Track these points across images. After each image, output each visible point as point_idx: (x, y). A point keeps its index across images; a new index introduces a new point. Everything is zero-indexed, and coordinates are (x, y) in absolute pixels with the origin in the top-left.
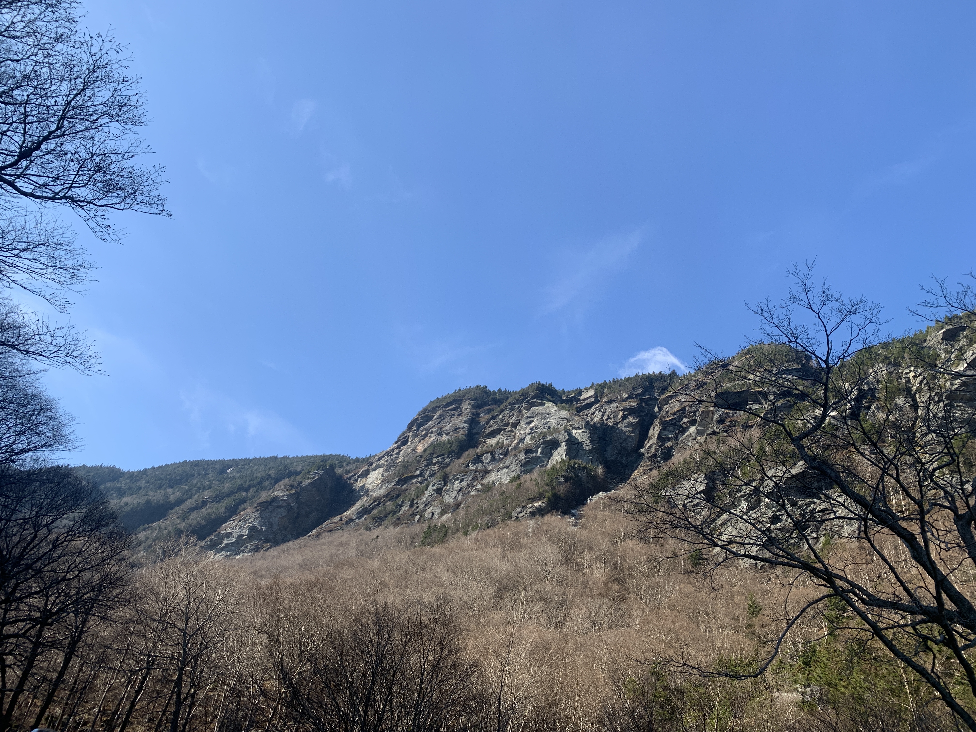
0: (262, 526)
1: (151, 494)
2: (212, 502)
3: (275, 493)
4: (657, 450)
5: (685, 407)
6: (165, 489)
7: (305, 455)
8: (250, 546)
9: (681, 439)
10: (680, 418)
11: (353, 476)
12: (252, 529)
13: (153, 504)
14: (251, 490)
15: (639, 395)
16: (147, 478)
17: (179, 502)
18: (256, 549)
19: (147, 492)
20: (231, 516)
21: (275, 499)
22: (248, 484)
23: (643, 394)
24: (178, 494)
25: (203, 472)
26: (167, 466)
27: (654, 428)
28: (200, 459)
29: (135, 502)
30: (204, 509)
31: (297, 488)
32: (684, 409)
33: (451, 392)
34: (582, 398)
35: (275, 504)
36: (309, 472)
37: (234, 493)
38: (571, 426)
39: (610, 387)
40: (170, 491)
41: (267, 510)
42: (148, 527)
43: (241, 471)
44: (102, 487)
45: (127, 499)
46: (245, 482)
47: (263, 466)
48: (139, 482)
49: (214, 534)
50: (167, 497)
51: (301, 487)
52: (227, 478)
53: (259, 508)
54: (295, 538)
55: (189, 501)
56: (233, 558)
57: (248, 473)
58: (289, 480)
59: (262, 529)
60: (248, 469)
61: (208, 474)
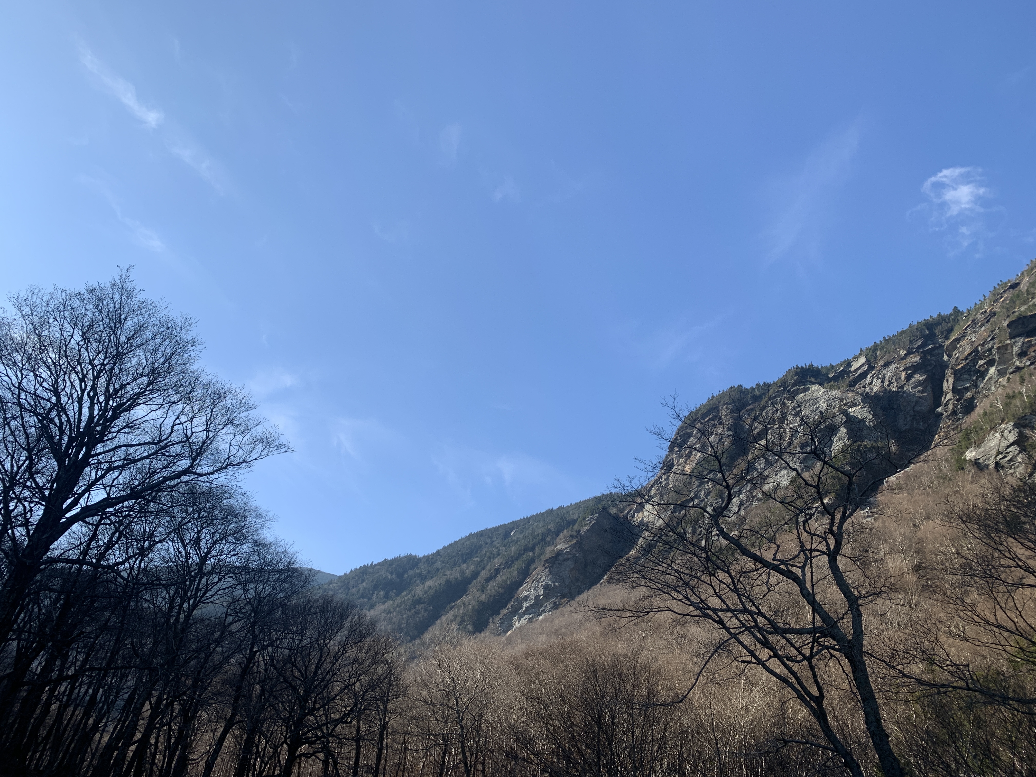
0: (554, 582)
1: (448, 573)
2: (504, 568)
3: (558, 547)
4: (955, 406)
5: (977, 348)
6: (460, 566)
8: (548, 604)
9: (982, 386)
10: (975, 362)
11: (629, 513)
12: (546, 587)
13: (453, 583)
14: (537, 549)
15: (919, 347)
16: (441, 559)
17: (475, 575)
18: (555, 607)
19: (444, 571)
20: (525, 578)
21: (559, 553)
22: (531, 543)
23: (924, 344)
24: (472, 567)
25: (489, 541)
26: (456, 542)
27: (947, 381)
28: (483, 529)
29: (436, 584)
30: (499, 576)
31: (577, 537)
32: (976, 350)
33: (704, 402)
34: (853, 369)
35: (560, 558)
36: (584, 519)
37: (521, 554)
38: (845, 404)
39: (883, 348)
40: (464, 566)
41: (555, 566)
42: (454, 605)
43: (523, 531)
44: (406, 576)
45: (429, 583)
46: (529, 542)
47: (541, 522)
48: (436, 564)
49: (513, 600)
50: (462, 572)
51: (581, 536)
52: (512, 541)
53: (547, 565)
54: (589, 588)
55: (483, 572)
56: (536, 620)
57: (530, 532)
58: (568, 531)
59: (555, 585)
60: (529, 528)
61: (494, 542)
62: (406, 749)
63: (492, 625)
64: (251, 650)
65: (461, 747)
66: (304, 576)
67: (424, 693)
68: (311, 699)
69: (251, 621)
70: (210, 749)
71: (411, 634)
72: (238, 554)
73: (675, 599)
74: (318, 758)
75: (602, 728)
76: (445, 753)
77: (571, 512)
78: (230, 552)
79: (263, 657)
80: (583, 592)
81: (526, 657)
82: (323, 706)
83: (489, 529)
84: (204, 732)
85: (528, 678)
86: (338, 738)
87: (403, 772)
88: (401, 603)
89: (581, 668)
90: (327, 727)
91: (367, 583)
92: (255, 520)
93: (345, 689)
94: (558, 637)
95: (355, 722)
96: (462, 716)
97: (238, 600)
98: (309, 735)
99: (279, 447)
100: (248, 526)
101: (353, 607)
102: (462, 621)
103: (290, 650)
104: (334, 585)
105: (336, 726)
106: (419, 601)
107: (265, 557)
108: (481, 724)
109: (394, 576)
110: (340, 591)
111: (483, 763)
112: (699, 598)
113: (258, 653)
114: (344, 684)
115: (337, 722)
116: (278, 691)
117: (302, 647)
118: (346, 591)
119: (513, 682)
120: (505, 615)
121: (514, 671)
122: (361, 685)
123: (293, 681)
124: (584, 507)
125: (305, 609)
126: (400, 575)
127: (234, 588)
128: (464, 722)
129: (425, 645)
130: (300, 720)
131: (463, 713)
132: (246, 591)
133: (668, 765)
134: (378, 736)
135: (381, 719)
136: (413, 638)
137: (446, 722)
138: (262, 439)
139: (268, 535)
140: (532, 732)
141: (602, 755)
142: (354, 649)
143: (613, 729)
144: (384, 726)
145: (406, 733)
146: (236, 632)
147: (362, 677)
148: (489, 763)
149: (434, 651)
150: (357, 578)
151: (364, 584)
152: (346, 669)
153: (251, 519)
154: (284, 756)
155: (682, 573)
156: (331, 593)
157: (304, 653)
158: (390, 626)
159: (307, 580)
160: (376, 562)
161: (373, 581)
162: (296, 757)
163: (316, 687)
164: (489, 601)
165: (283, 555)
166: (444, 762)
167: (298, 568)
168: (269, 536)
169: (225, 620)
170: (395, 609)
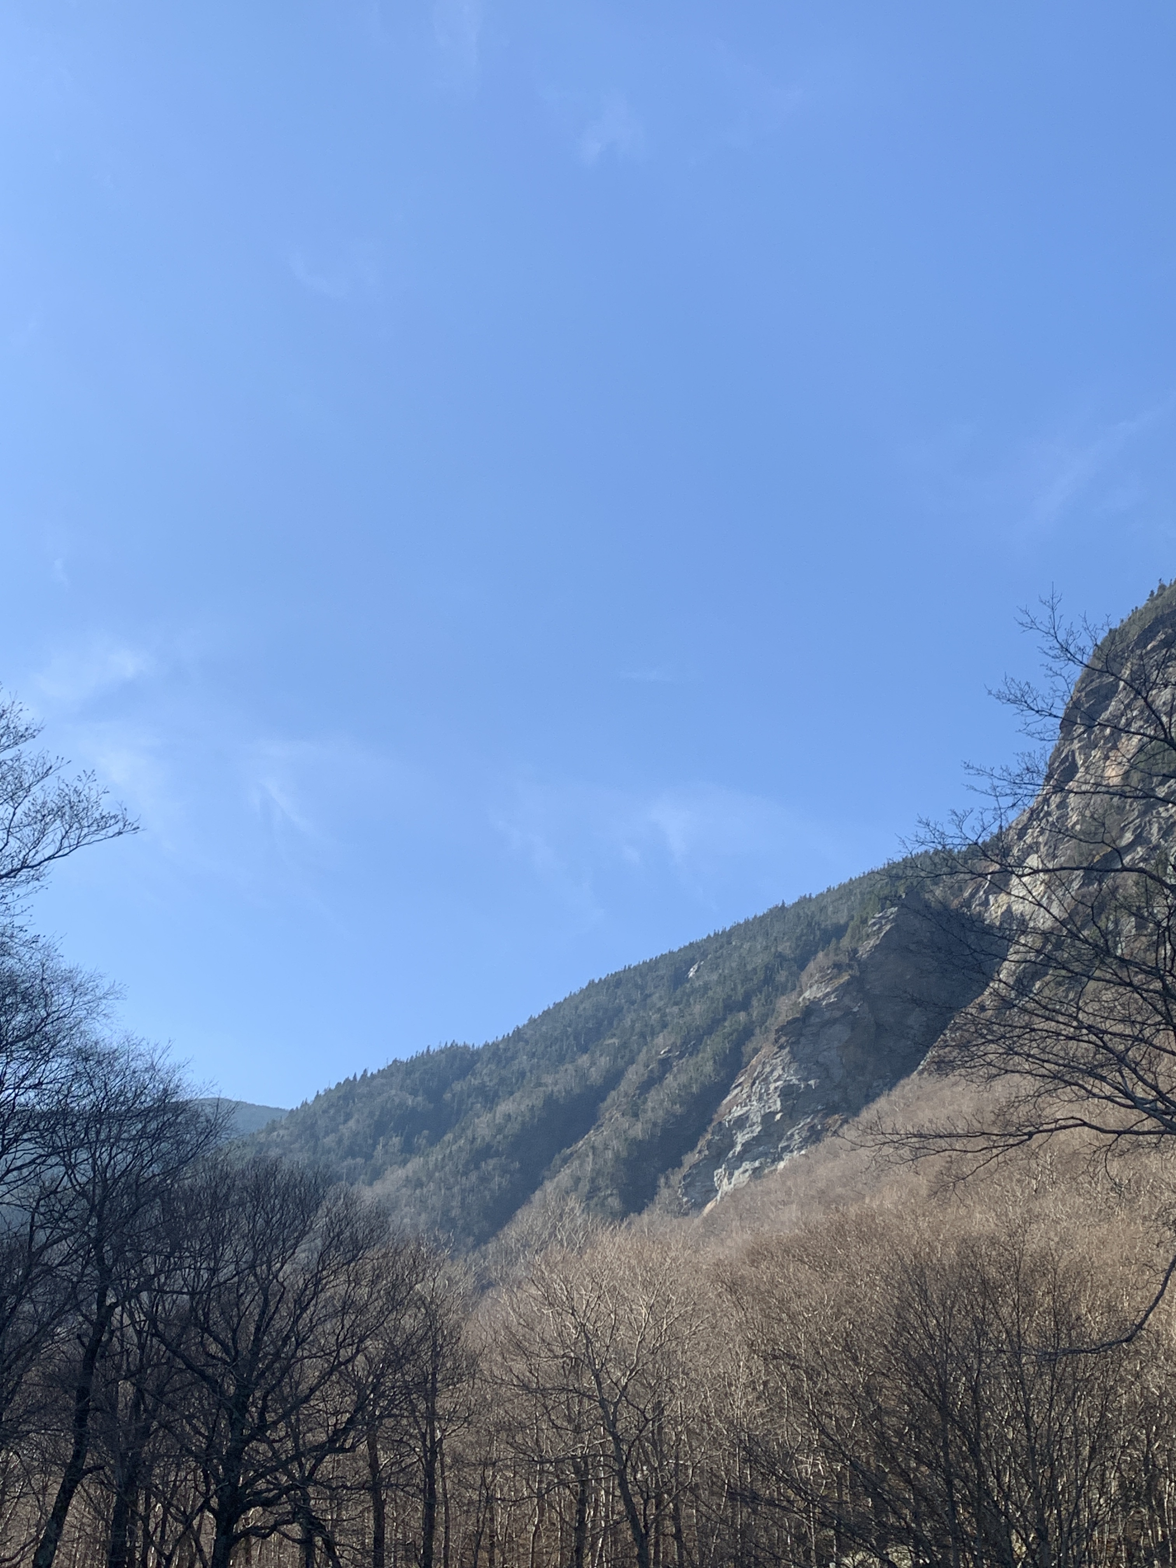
0: (806, 1080)
1: (548, 1079)
2: (680, 1057)
3: (807, 994)
6: (573, 1060)
7: (846, 880)
8: (797, 1133)
11: (972, 896)
12: (787, 1092)
13: (562, 1101)
14: (755, 1003)
16: (528, 1048)
17: (613, 1079)
18: (814, 1136)
19: (538, 1078)
20: (732, 1077)
21: (811, 1009)
22: (741, 990)
24: (604, 1061)
25: (637, 996)
26: (558, 1006)
28: (620, 968)
29: (523, 1107)
30: (670, 1078)
31: (850, 966)
35: (814, 1020)
36: (864, 921)
37: (719, 1020)
40: (584, 1060)
41: (803, 1040)
42: (571, 1154)
43: (718, 966)
44: (448, 1096)
45: (505, 1107)
46: (734, 989)
47: (760, 939)
48: (516, 1062)
49: (710, 1129)
50: (582, 1076)
51: (859, 962)
52: (694, 991)
53: (783, 1039)
54: (891, 1086)
55: (632, 1069)
56: (771, 1172)
57: (734, 965)
58: (827, 955)
59: (808, 1086)
60: (730, 955)
61: (650, 996)
62: (490, 1500)
63: (664, 1193)
64: (101, 1302)
65: (619, 1485)
66: (202, 1119)
67: (519, 1366)
68: (254, 1404)
69: (92, 1235)
70: (39, 1534)
71: (476, 1231)
72: (41, 1083)
73: (1094, 1095)
74: (286, 1536)
75: (950, 1415)
76: (582, 1502)
77: (830, 909)
78: (24, 1078)
79: (131, 1316)
80: (878, 1095)
81: (753, 1261)
82: (285, 1416)
83: (635, 968)
84: (18, 1497)
85: (762, 1310)
86: (330, 1488)
87: (491, 1552)
88: (443, 1159)
89: (886, 1279)
90: (301, 1466)
91: (358, 1121)
92: (70, 999)
93: (330, 1373)
94: (828, 1207)
95: (363, 1447)
96: (614, 1413)
97: (55, 1192)
98: (261, 1485)
99: (102, 823)
100: (56, 1015)
101: (329, 1181)
102: (594, 1191)
103: (192, 1294)
104: (282, 1132)
105: (319, 1460)
106: (485, 1152)
107: (106, 1084)
108: (660, 1428)
109: (420, 1099)
110: (297, 1145)
111: (675, 1517)
112: (1155, 1088)
113: (118, 1310)
114: (328, 1361)
115: (321, 1451)
116: (175, 1391)
117: (219, 1285)
118: (312, 1143)
119: (727, 1324)
120: (695, 1166)
121: (727, 1296)
122: (369, 1360)
123: (207, 1365)
124: (862, 894)
125: (214, 1196)
126: (434, 1096)
127: (43, 1163)
128: (620, 1425)
129: (510, 1256)
130: (235, 1454)
131: (616, 1405)
132: (71, 1167)
133: (1121, 1486)
134: (421, 1475)
135: (423, 1435)
136: (482, 1240)
137: (577, 1430)
138: (60, 808)
139: (107, 1033)
140: (783, 1435)
141: (958, 1476)
142: (343, 1278)
143: (978, 1415)
144: (433, 1450)
145: (487, 1463)
146: (60, 1264)
147: (368, 1342)
148: (690, 1516)
149: (529, 1265)
150: (332, 1111)
151: (352, 1123)
152: (328, 1326)
153: (62, 999)
154: (208, 1539)
155: (1106, 1032)
156: (274, 1153)
157: (224, 1299)
158: (424, 1216)
159: (211, 1130)
160: (373, 1070)
161: (371, 1114)
162: (237, 1538)
163: (262, 1374)
164: (653, 1136)
165: (147, 1076)
166: (582, 1522)
167: (187, 1103)
168: (109, 1034)
169: (31, 1239)
170: (430, 1176)
